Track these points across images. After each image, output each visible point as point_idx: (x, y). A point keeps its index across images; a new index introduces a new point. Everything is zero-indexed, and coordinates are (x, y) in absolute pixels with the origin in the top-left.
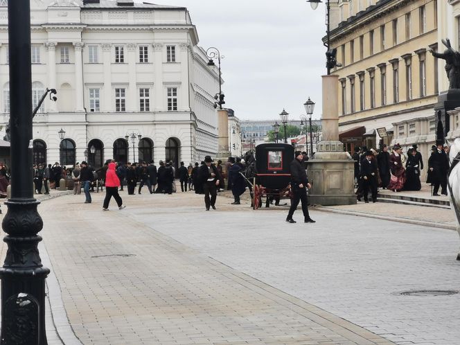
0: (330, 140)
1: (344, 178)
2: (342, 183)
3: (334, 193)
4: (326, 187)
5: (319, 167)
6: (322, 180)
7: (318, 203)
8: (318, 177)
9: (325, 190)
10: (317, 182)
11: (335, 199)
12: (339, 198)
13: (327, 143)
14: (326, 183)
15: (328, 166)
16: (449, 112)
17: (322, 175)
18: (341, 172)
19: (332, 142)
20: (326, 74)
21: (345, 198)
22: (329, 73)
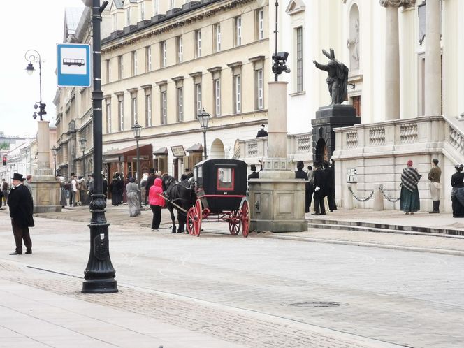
0: (279, 156)
1: (295, 201)
2: (293, 206)
3: (284, 218)
4: (275, 211)
5: (268, 187)
6: (272, 203)
7: (267, 230)
8: (267, 199)
9: (275, 215)
10: (266, 205)
11: (285, 225)
12: (290, 223)
13: (276, 160)
14: (275, 206)
15: (278, 186)
16: (334, 129)
17: (271, 196)
18: (292, 193)
19: (281, 159)
20: (273, 80)
21: (297, 224)
22: (276, 80)
